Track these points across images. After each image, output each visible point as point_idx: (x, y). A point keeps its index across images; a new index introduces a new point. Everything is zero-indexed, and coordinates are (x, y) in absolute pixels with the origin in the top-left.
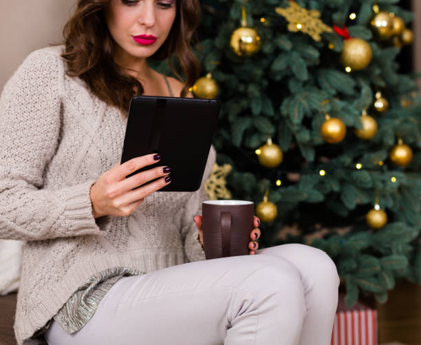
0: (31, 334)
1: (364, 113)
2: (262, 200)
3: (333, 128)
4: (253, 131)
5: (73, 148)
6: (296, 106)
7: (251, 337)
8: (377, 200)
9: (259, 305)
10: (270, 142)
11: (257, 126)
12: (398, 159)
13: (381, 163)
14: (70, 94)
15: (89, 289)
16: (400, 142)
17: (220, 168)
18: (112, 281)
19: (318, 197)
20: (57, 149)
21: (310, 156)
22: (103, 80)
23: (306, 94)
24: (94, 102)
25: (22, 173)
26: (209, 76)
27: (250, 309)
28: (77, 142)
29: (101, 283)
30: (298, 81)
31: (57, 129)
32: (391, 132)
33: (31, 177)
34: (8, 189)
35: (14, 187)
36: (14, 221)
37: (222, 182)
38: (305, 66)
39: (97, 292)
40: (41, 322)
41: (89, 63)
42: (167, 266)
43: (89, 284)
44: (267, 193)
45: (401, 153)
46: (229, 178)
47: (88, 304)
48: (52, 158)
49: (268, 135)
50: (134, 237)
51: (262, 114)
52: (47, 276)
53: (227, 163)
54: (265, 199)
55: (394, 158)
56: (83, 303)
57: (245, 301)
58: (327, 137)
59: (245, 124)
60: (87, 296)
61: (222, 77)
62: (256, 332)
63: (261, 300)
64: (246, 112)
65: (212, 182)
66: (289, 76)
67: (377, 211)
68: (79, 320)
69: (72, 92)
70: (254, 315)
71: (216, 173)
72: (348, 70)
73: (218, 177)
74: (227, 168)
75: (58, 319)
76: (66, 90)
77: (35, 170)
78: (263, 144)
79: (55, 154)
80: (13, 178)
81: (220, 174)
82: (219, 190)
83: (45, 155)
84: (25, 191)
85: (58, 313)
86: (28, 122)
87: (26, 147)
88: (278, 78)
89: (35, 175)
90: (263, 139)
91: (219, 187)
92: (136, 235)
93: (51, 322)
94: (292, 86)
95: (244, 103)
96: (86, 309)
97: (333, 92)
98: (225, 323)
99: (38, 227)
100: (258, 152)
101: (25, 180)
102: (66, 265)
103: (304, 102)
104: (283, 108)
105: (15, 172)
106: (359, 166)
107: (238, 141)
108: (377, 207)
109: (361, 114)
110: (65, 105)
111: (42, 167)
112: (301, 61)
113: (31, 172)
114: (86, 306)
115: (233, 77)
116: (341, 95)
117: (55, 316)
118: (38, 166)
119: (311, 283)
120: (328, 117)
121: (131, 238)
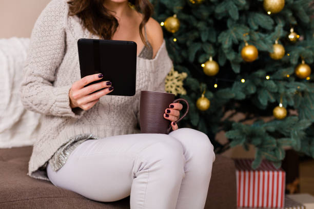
0: (36, 168)
1: (276, 42)
2: (201, 96)
3: (249, 52)
4: (201, 52)
5: (70, 60)
6: (228, 36)
7: (144, 185)
8: (281, 100)
9: (150, 166)
10: (211, 59)
11: (205, 49)
12: (300, 74)
13: (288, 76)
14: (70, 27)
15: (67, 145)
16: (303, 62)
17: (180, 75)
18: (81, 141)
19: (242, 96)
20: (63, 59)
21: (237, 70)
22: (91, 19)
23: (234, 29)
24: (84, 32)
25: (40, 73)
26: (175, 16)
27: (145, 168)
28: (72, 57)
29: (75, 142)
30: (233, 20)
31: (63, 47)
32: (296, 55)
33: (46, 76)
34: (31, 82)
35: (35, 81)
36: (32, 103)
37: (180, 83)
38: (237, 10)
39: (72, 147)
40: (41, 163)
41: (81, 7)
42: (113, 135)
43: (68, 142)
44: (204, 92)
45: (303, 70)
46: (185, 81)
47: (65, 154)
48: (60, 65)
49: (210, 55)
50: (101, 117)
51: (208, 41)
52: (48, 135)
53: (185, 72)
54: (203, 96)
55: (298, 73)
56: (62, 153)
57: (142, 163)
58: (246, 58)
59: (197, 47)
60: (66, 149)
61: (184, 16)
62: (147, 183)
63: (152, 162)
64: (198, 40)
65: (174, 83)
66: (227, 17)
67: (280, 108)
68: (60, 163)
69: (72, 26)
70: (147, 172)
71: (177, 78)
72: (269, 13)
73: (178, 81)
74: (184, 75)
75: (50, 162)
76: (68, 24)
77: (49, 71)
78: (206, 61)
79: (62, 62)
80: (35, 76)
81: (179, 78)
82: (179, 89)
83: (55, 63)
84: (40, 85)
85: (51, 158)
86: (46, 43)
87: (43, 58)
88: (220, 18)
89: (48, 74)
90: (207, 57)
91: (178, 86)
92: (102, 116)
93: (47, 163)
94: (229, 23)
95: (196, 34)
96: (64, 157)
97: (256, 27)
98: (133, 175)
99: (44, 108)
100: (203, 65)
101: (42, 77)
102: (59, 130)
103: (233, 34)
104: (219, 38)
105: (36, 72)
106: (268, 78)
107: (192, 58)
108: (281, 105)
109: (274, 43)
110: (67, 33)
111: (54, 69)
112: (235, 6)
113: (46, 73)
114: (64, 155)
115: (191, 17)
116: (263, 30)
117: (49, 160)
118: (50, 69)
119: (191, 155)
120: (247, 44)
121: (99, 117)
